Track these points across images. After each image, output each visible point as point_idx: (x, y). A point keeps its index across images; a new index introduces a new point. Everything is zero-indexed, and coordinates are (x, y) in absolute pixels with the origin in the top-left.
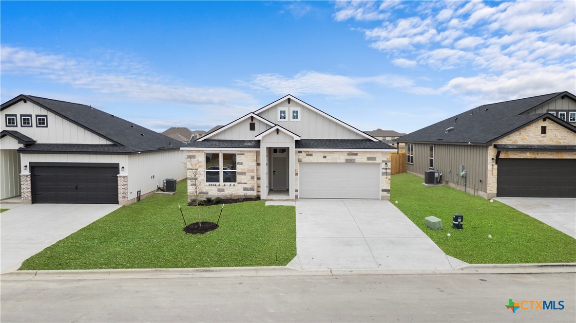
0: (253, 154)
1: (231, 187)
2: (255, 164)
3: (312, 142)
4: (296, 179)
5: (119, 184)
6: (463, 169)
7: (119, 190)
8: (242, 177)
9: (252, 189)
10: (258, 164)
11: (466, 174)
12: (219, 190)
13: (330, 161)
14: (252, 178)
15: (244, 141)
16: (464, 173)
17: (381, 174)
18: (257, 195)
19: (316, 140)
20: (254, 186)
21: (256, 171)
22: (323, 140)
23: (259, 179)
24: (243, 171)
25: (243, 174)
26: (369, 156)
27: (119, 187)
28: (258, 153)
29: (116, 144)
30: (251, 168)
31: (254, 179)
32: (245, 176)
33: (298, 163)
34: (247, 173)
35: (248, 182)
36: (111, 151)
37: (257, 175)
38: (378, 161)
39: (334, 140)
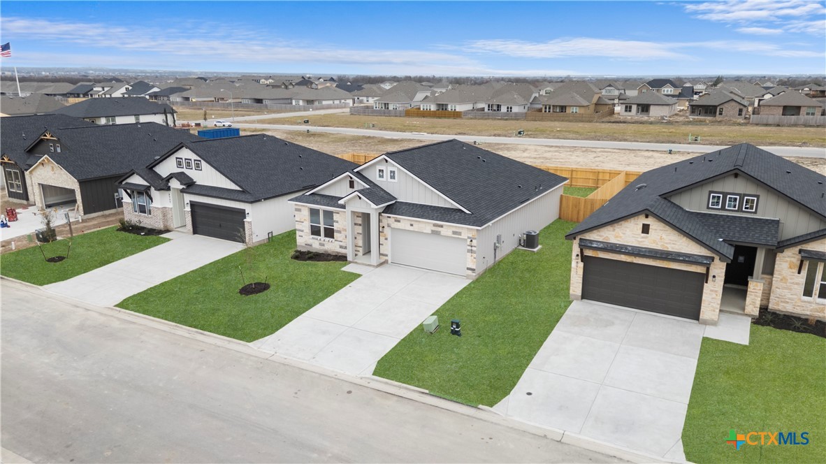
1: (330, 243)
3: (404, 207)
5: (246, 228)
7: (246, 232)
8: (339, 235)
12: (320, 244)
13: (416, 230)
14: (346, 237)
17: (466, 250)
19: (410, 204)
24: (339, 229)
25: (339, 232)
26: (455, 230)
30: (346, 227)
34: (343, 232)
35: (344, 241)
36: (237, 199)
38: (464, 236)
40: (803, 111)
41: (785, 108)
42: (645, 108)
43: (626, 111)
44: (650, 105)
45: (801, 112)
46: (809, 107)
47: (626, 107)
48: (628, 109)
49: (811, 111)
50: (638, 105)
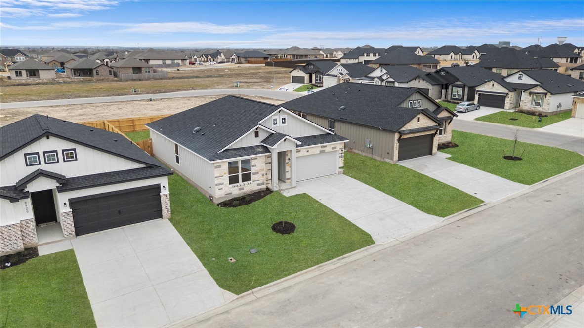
0: (263, 157)
1: (248, 185)
2: (264, 164)
6: (370, 143)
9: (263, 184)
11: (372, 146)
12: (240, 189)
13: (311, 154)
14: (263, 175)
18: (266, 187)
20: (264, 181)
21: (265, 169)
24: (256, 171)
26: (333, 146)
27: (162, 204)
28: (270, 157)
30: (262, 168)
32: (257, 175)
34: (259, 173)
35: (260, 179)
40: (143, 70)
41: (134, 68)
42: (33, 73)
43: (17, 75)
44: (38, 70)
45: (142, 71)
46: (146, 67)
47: (16, 73)
48: (19, 73)
49: (148, 70)
50: (27, 70)
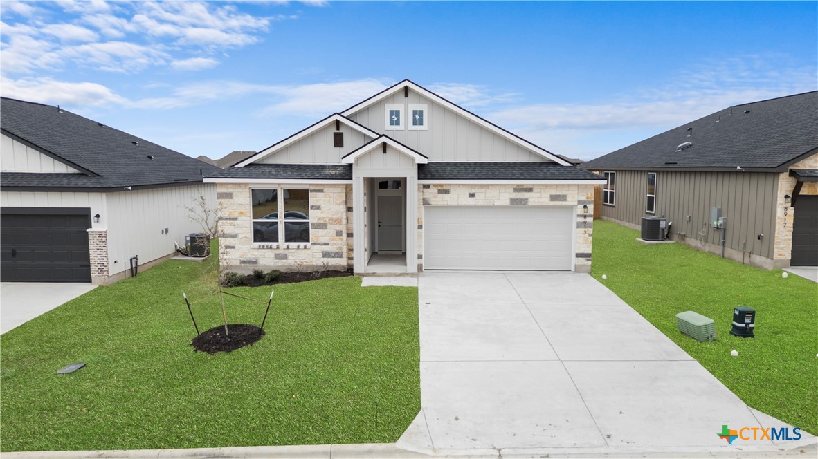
0: (339, 190)
1: (299, 251)
2: (343, 208)
3: (449, 168)
4: (420, 236)
5: (91, 247)
6: (719, 215)
7: (92, 256)
8: (321, 232)
9: (338, 254)
10: (350, 209)
11: (725, 224)
12: (277, 257)
13: (481, 203)
14: (339, 234)
15: (323, 167)
16: (720, 221)
17: (575, 225)
18: (348, 265)
19: (455, 164)
20: (341, 248)
21: (344, 221)
22: (469, 164)
23: (350, 235)
24: (322, 222)
25: (322, 226)
26: (554, 192)
27: (91, 252)
28: (348, 189)
29: (84, 173)
30: (335, 217)
31: (341, 236)
32: (326, 231)
33: (423, 207)
34: (329, 226)
35: (331, 242)
36: (72, 185)
37: (348, 229)
38: (571, 200)
39: (489, 164)
